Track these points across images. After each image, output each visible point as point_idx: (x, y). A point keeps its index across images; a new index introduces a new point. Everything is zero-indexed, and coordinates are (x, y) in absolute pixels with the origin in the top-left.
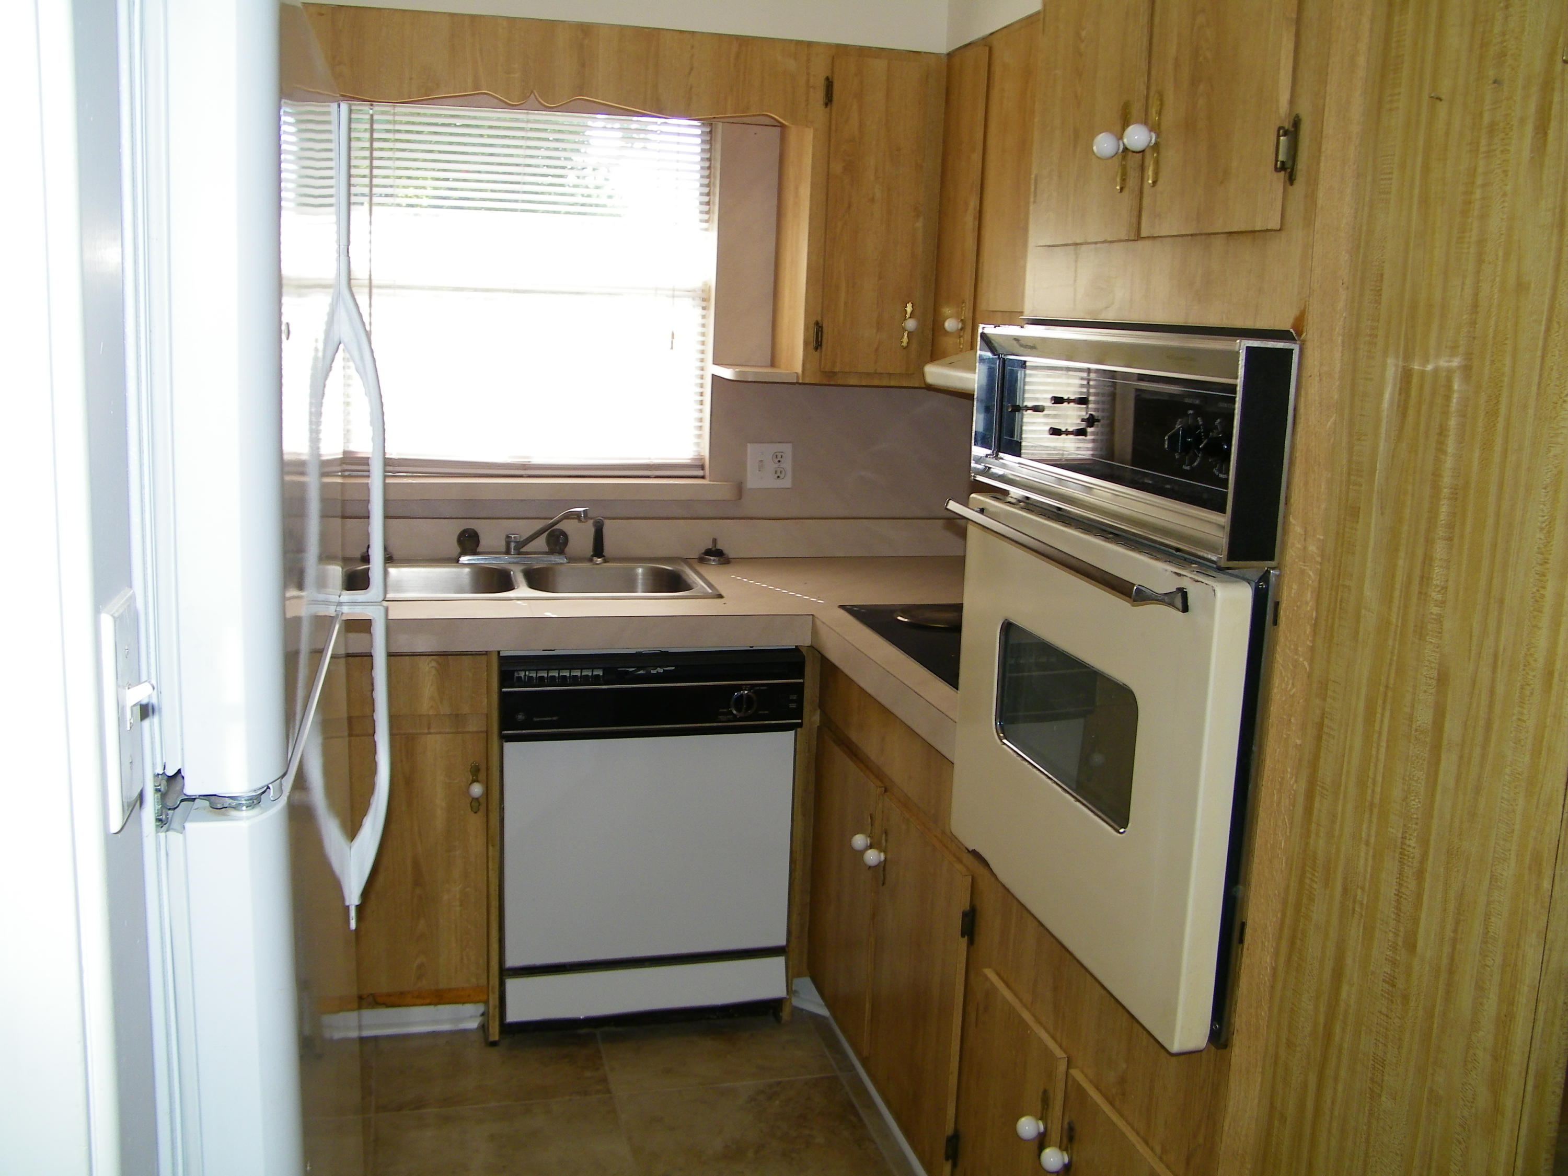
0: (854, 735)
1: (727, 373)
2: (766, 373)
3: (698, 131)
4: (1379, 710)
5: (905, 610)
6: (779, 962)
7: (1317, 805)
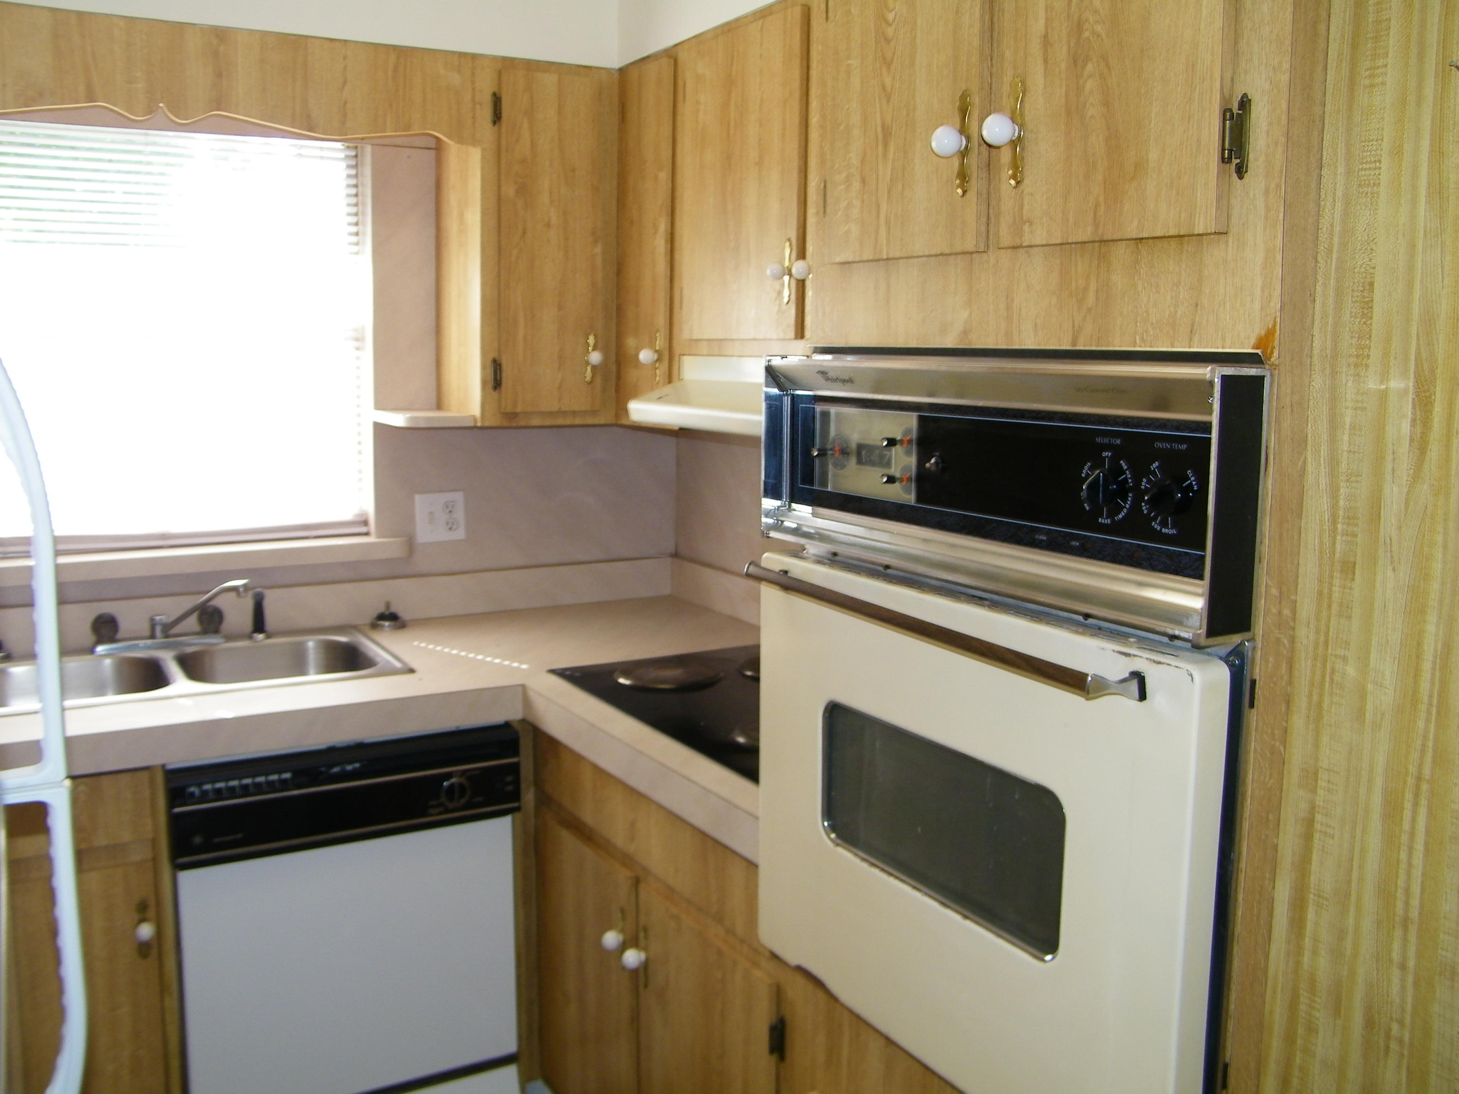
0: (588, 816)
1: (398, 420)
2: (427, 416)
3: (342, 155)
4: (1408, 805)
5: (627, 668)
6: (510, 1073)
7: (1311, 915)
